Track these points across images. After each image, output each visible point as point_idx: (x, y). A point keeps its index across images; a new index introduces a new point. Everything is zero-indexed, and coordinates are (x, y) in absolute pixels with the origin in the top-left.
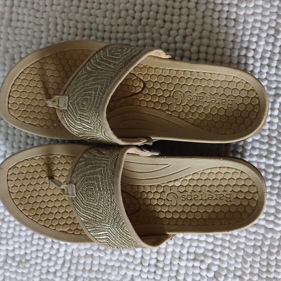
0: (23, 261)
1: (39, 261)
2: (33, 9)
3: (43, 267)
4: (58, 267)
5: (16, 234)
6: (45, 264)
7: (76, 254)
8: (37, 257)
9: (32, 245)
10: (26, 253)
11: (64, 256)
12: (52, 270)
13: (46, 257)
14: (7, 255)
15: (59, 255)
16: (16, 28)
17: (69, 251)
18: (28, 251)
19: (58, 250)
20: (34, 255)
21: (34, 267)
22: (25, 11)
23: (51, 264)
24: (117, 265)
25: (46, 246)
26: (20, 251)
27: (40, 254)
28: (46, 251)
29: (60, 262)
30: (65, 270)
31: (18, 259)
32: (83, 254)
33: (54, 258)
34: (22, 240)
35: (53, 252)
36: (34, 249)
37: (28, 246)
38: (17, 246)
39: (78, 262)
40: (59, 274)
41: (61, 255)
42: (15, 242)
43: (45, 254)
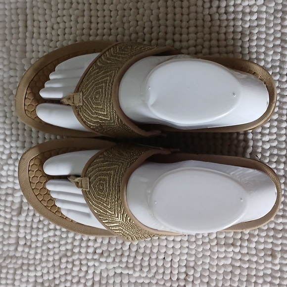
0: (53, 286)
1: (68, 284)
2: (47, 39)
5: (44, 259)
7: (104, 275)
8: (66, 280)
9: (60, 269)
10: (55, 278)
11: (93, 277)
13: (75, 281)
14: (36, 281)
15: (88, 277)
16: (31, 59)
17: (98, 272)
18: (57, 276)
19: (87, 272)
20: (63, 279)
22: (39, 42)
24: (147, 281)
25: (74, 269)
26: (49, 276)
27: (69, 278)
28: (74, 274)
29: (89, 283)
31: (46, 285)
32: (111, 274)
33: (83, 281)
34: (50, 265)
35: (82, 274)
36: (62, 273)
37: (57, 270)
38: (45, 271)
39: (107, 282)
41: (90, 276)
42: (43, 268)
43: (73, 277)
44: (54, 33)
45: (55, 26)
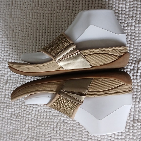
0: (18, 115)
1: (25, 115)
2: (21, 9)
3: (26, 118)
4: (33, 117)
5: (15, 104)
6: (27, 116)
7: (40, 111)
8: (24, 113)
9: (22, 108)
10: (20, 112)
11: (35, 113)
12: (30, 119)
13: (28, 113)
14: (12, 114)
15: (33, 112)
16: (14, 18)
17: (37, 110)
18: (20, 111)
19: (32, 110)
20: (23, 113)
21: (23, 118)
22: (17, 10)
23: (30, 116)
24: (57, 115)
25: (27, 108)
26: (17, 111)
27: (25, 112)
28: (27, 110)
29: (33, 115)
30: (35, 118)
31: (16, 115)
32: (43, 111)
33: (31, 114)
34: (18, 106)
35: (30, 111)
36: (23, 110)
37: (20, 109)
38: (16, 109)
39: (41, 115)
40: (33, 120)
42: (15, 107)
44: (23, 6)
45: (24, 4)
